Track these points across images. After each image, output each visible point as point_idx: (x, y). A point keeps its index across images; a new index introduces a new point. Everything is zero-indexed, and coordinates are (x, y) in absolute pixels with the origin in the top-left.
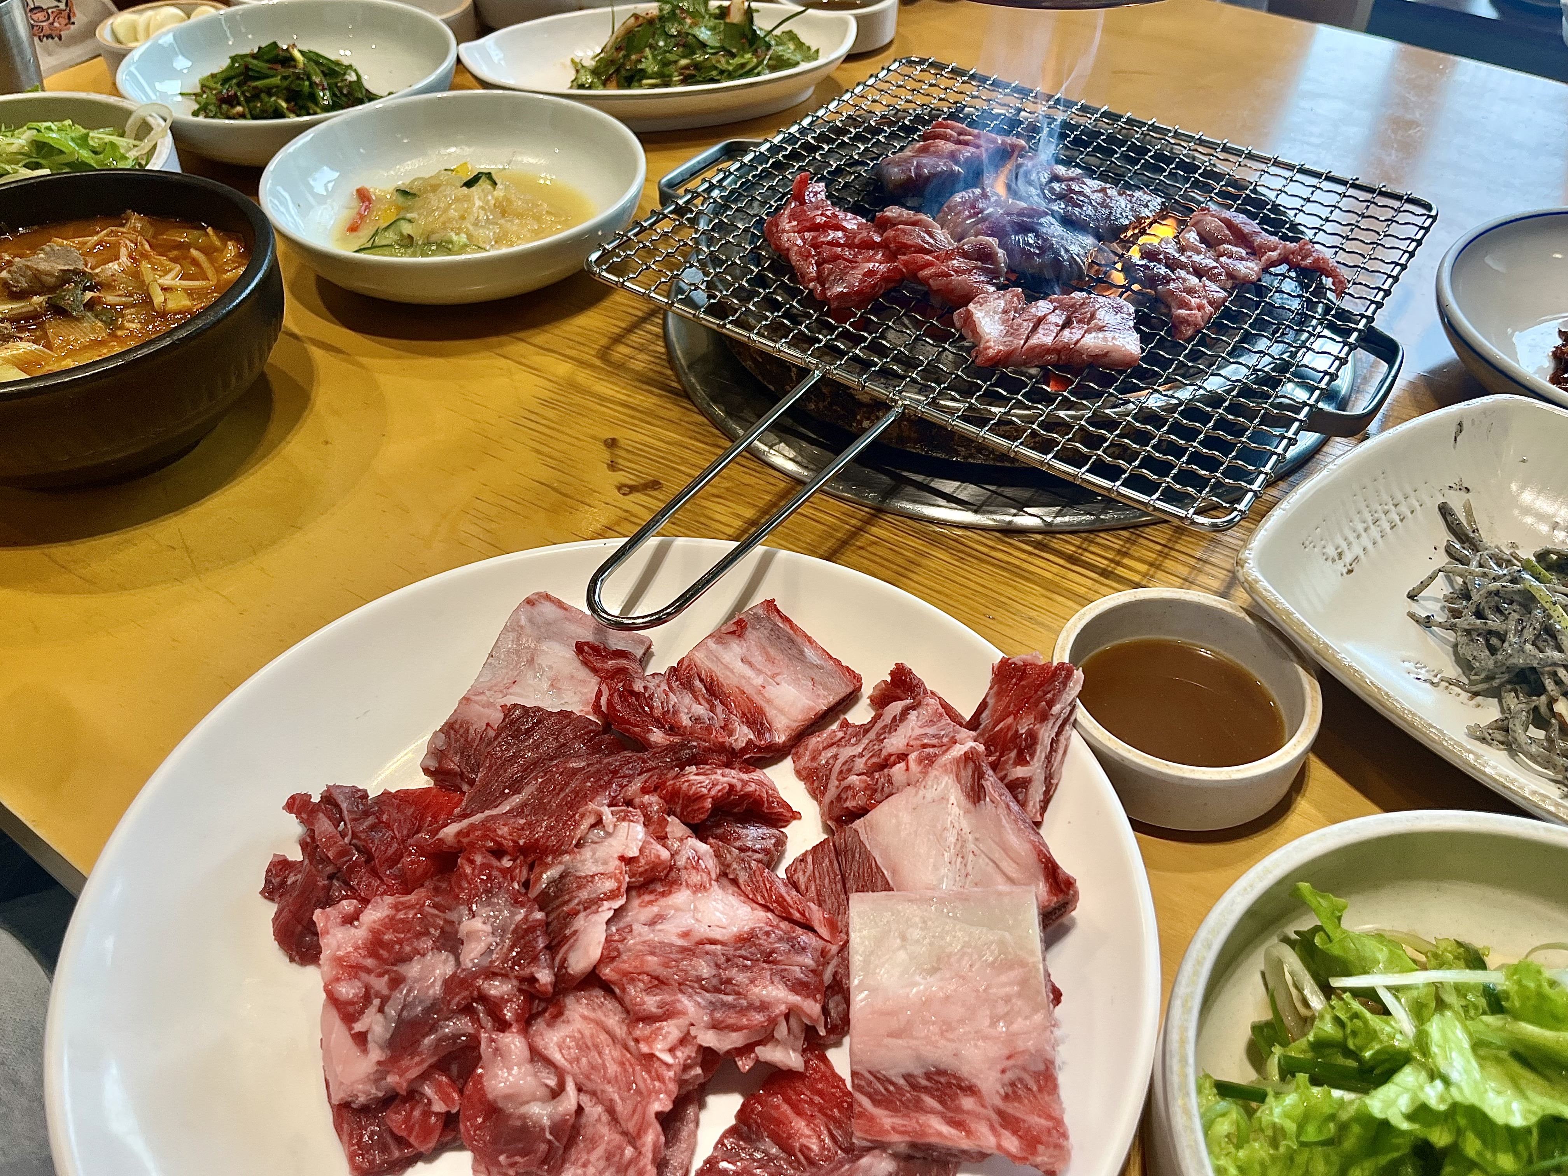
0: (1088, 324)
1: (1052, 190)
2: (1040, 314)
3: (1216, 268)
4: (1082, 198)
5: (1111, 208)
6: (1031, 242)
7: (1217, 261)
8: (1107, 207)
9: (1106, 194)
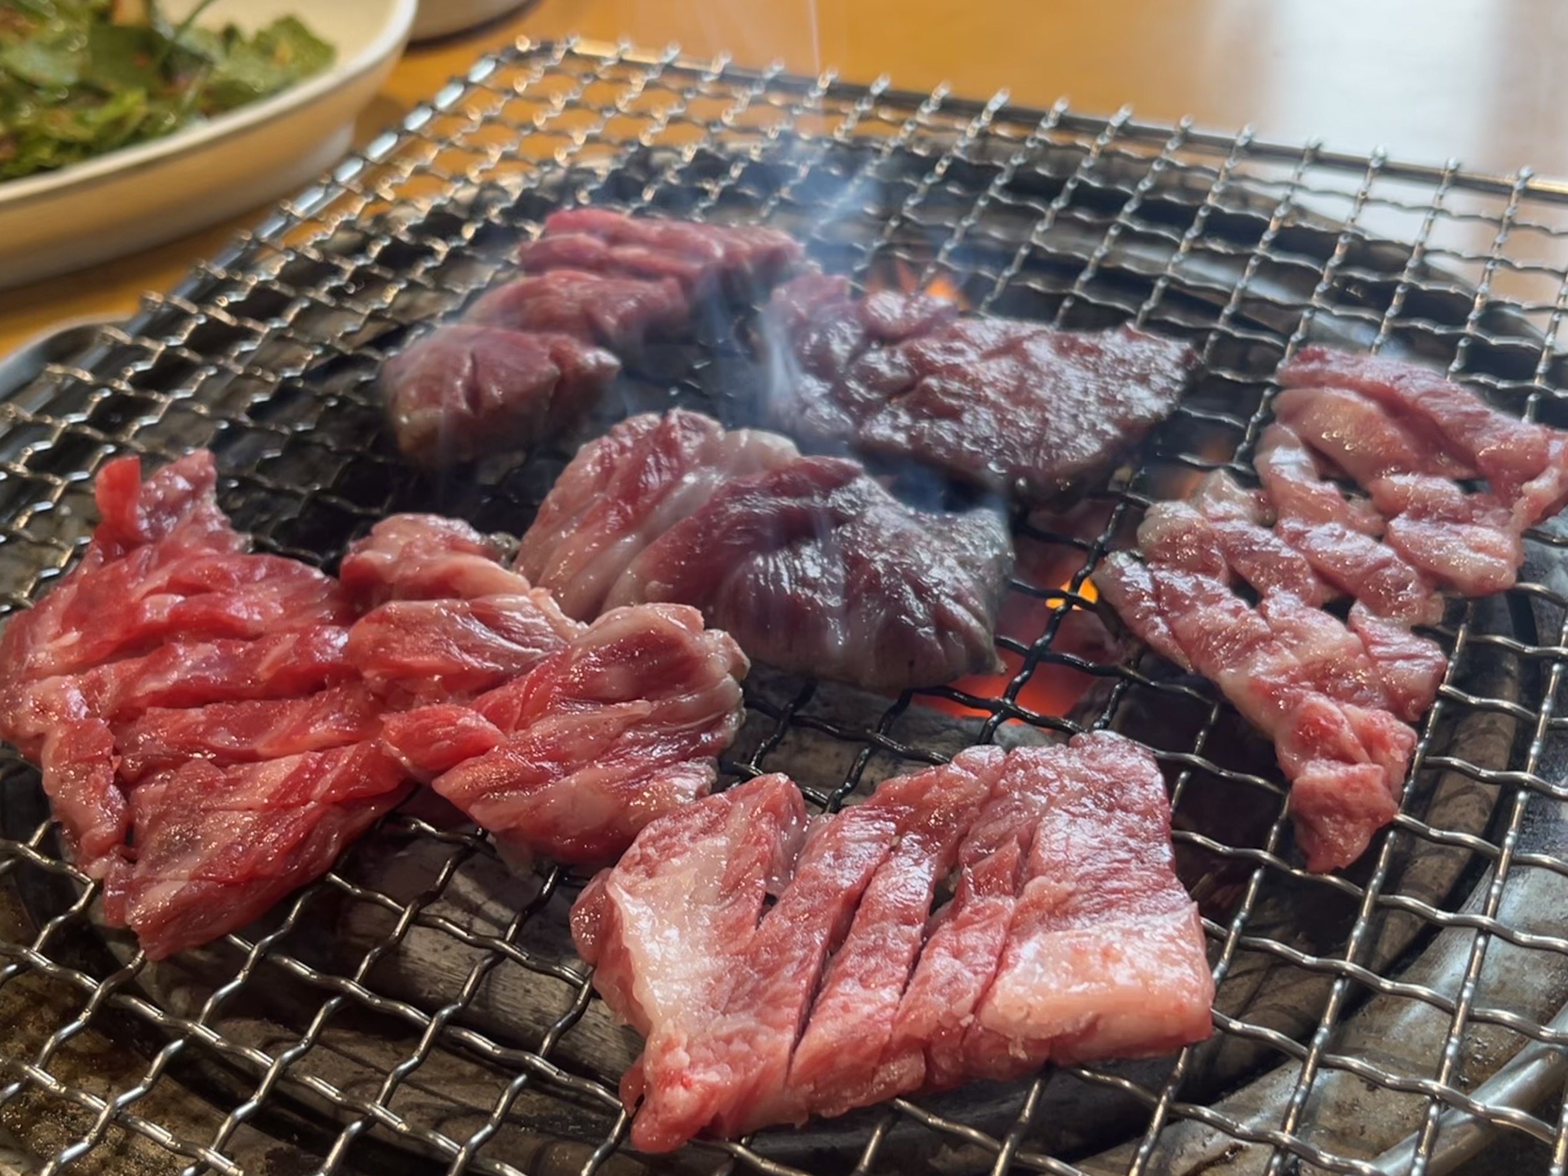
0: (1017, 890)
1: (869, 377)
2: (848, 879)
3: (1386, 563)
4: (954, 385)
5: (1042, 405)
6: (814, 572)
7: (1381, 537)
8: (1030, 402)
9: (1024, 358)
